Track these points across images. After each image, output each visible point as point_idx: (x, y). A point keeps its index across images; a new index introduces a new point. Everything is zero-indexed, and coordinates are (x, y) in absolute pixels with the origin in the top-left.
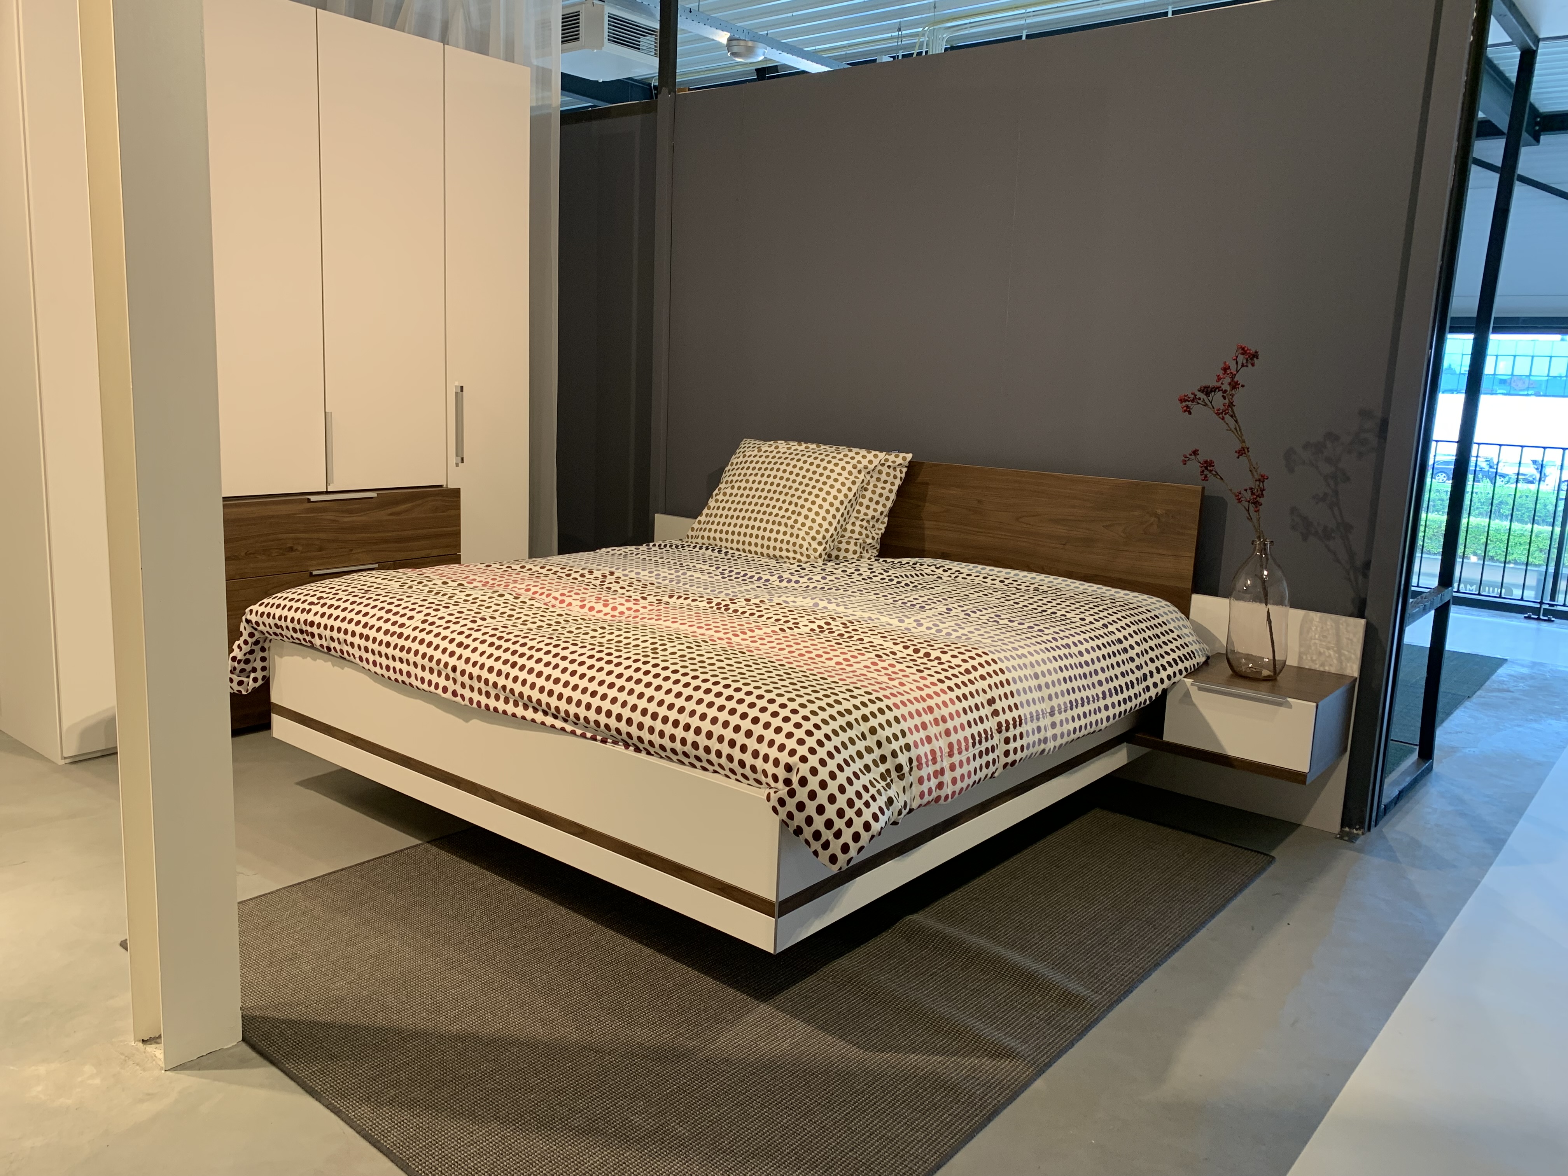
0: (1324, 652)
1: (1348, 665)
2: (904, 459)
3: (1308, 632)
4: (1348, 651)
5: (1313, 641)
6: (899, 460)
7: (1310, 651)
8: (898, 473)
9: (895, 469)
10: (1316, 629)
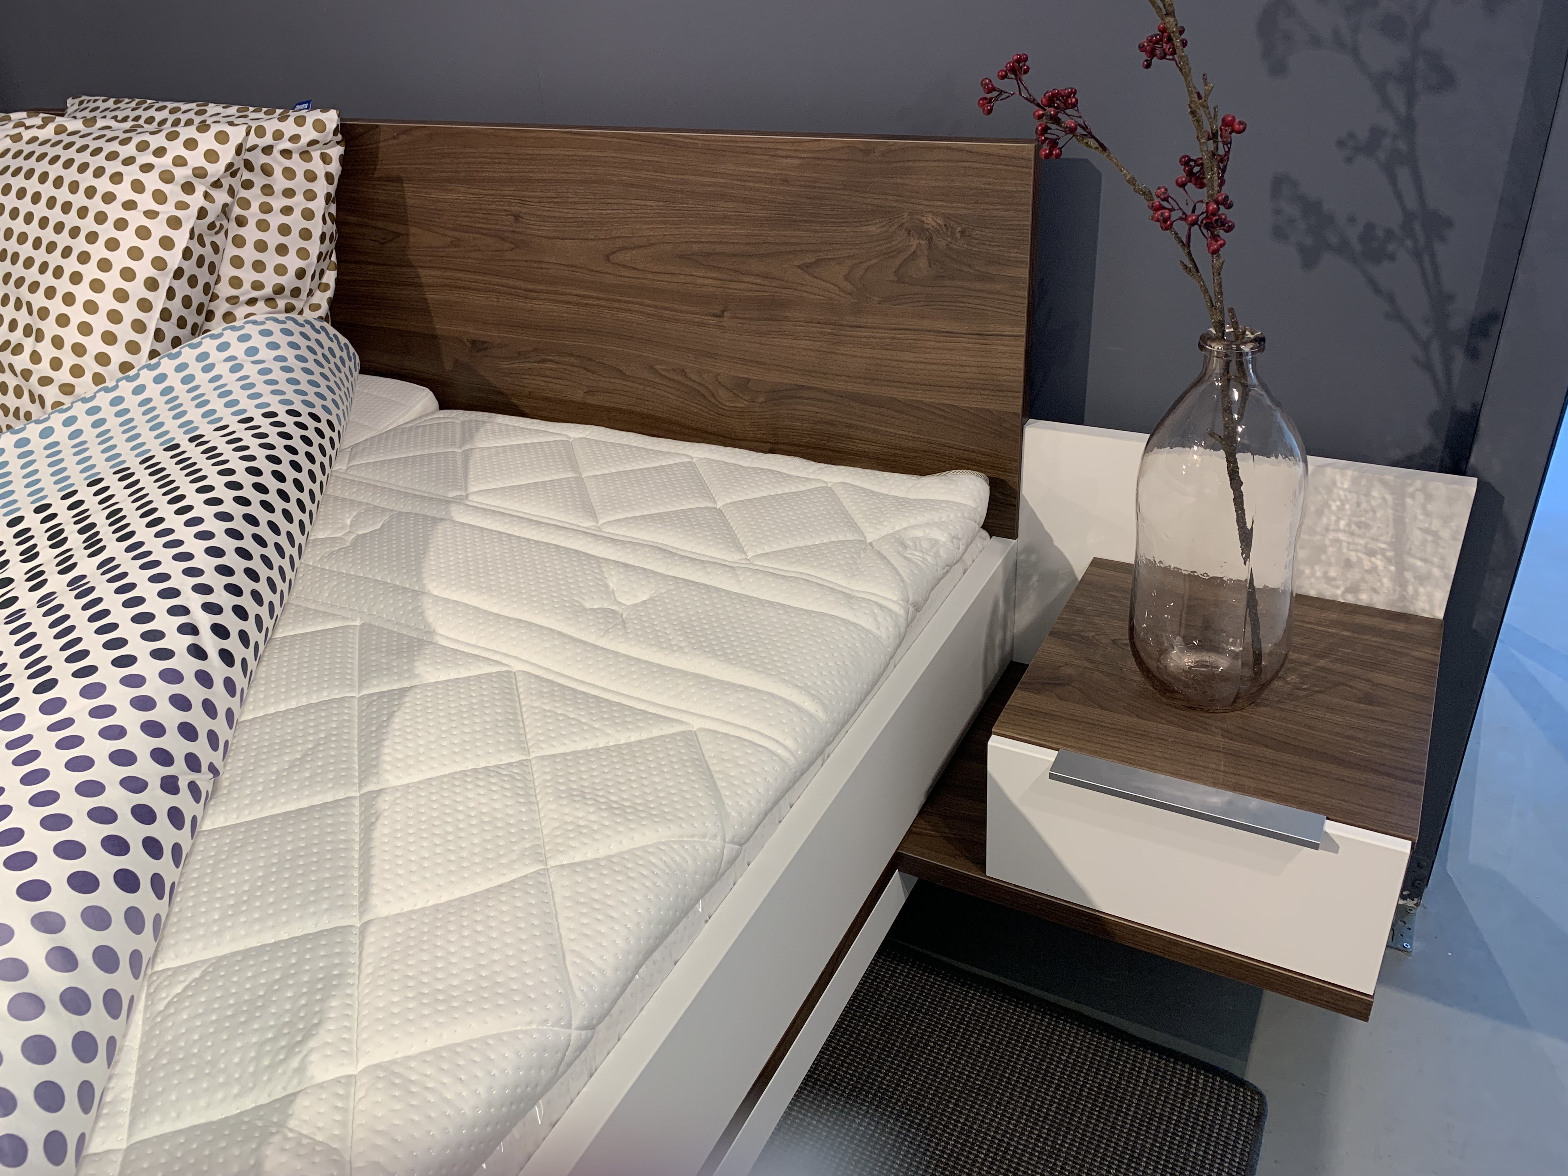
0: (1360, 560)
1: (1421, 590)
2: (319, 126)
3: (1320, 513)
4: (1425, 560)
5: (1331, 535)
6: (308, 133)
7: (1323, 557)
8: (317, 166)
9: (305, 155)
10: (1341, 508)
